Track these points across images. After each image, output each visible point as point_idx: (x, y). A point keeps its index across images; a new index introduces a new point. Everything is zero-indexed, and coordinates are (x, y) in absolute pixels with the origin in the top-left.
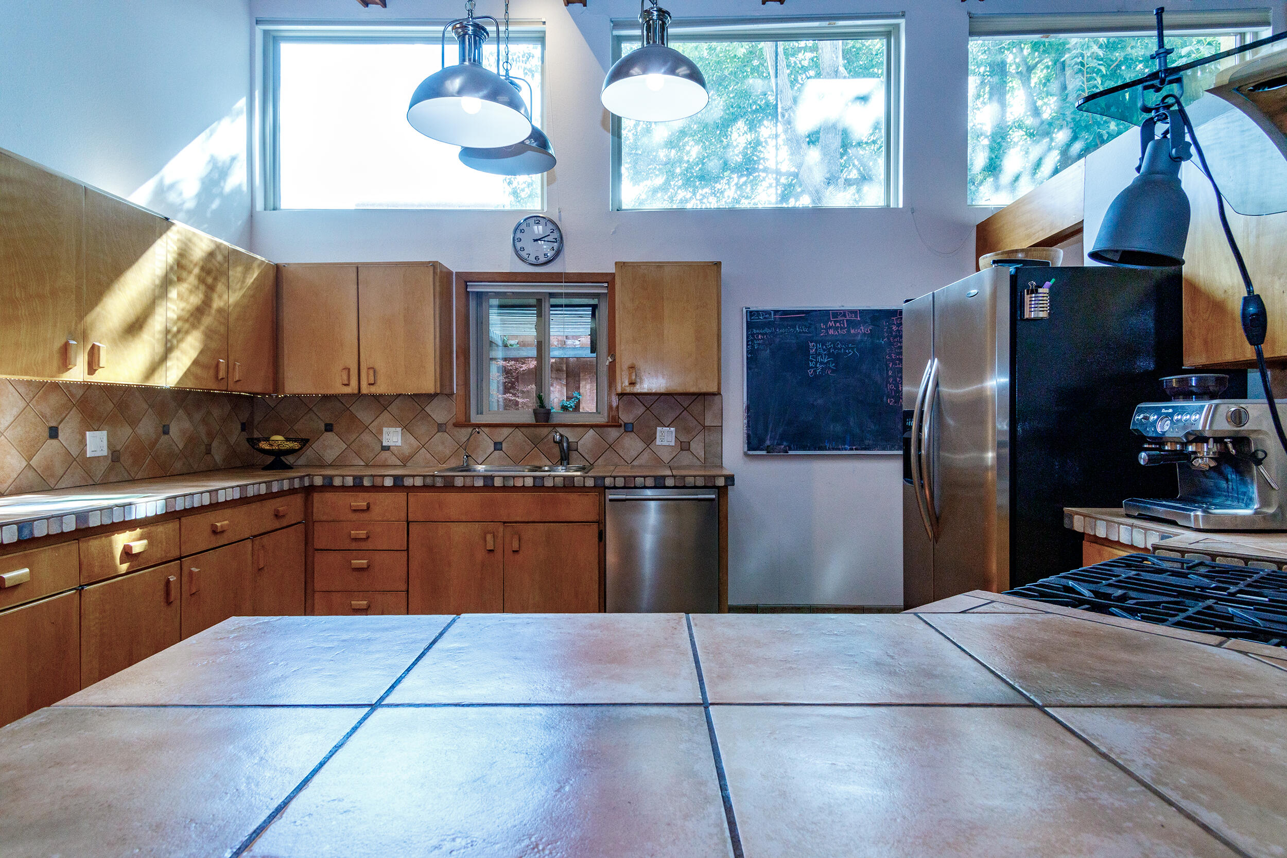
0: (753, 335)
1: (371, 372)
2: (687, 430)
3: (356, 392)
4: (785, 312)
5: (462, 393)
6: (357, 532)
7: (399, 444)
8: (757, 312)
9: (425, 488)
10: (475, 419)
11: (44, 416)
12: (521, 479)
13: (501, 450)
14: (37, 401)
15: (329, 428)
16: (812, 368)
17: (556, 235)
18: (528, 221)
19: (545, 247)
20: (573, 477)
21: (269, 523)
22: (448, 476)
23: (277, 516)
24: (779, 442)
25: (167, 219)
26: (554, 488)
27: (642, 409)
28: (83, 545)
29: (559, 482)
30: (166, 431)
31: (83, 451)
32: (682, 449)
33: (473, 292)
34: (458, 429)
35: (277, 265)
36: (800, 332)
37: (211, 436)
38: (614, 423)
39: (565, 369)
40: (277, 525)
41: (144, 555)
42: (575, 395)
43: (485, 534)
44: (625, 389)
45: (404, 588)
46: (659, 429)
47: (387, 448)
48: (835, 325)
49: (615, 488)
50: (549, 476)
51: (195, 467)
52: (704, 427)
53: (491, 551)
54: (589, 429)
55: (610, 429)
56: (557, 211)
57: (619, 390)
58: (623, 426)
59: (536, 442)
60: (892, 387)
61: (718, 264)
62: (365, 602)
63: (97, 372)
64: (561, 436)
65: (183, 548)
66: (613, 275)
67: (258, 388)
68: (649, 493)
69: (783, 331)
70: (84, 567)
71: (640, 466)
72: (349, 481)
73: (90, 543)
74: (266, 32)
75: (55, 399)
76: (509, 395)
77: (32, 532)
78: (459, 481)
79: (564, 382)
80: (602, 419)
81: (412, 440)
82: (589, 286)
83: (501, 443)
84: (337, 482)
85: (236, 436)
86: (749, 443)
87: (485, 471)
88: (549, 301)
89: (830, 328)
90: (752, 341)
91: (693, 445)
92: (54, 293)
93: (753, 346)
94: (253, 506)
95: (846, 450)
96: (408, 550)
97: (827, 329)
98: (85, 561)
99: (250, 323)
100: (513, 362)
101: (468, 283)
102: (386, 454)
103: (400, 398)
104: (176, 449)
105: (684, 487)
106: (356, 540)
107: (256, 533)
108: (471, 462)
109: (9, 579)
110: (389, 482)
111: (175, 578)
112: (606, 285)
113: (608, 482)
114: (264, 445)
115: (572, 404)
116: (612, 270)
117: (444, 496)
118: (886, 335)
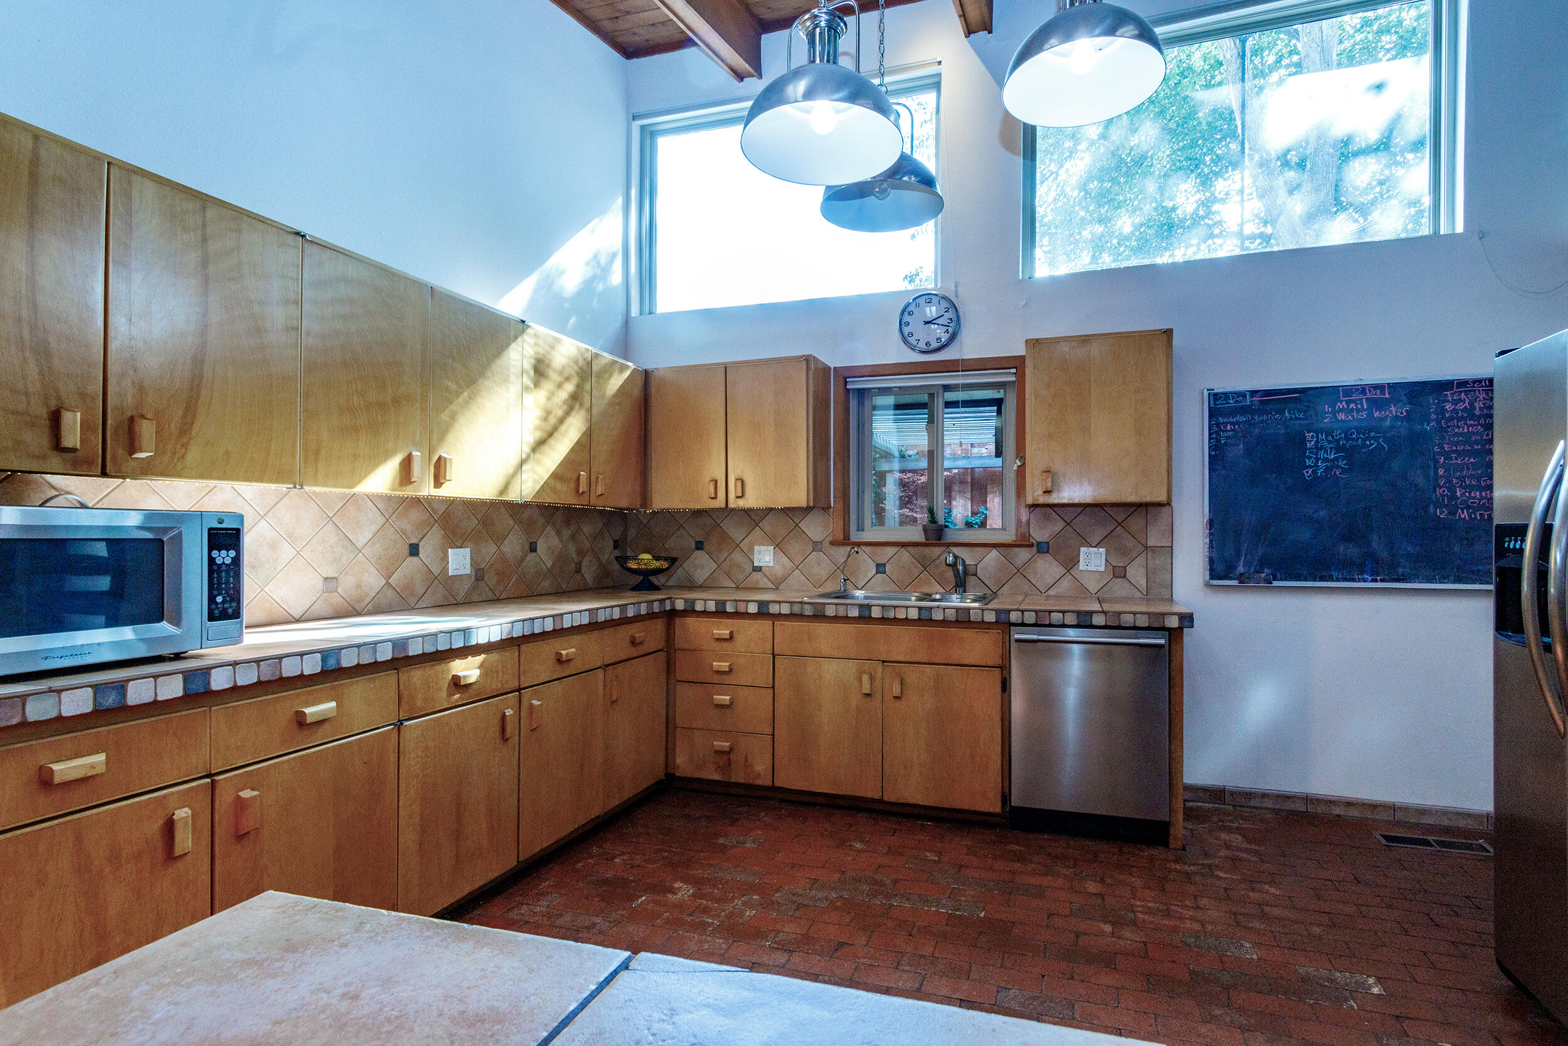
0: (1218, 425)
1: (739, 484)
2: (1123, 552)
3: (723, 506)
4: (1268, 393)
5: (840, 506)
6: (720, 664)
7: (771, 564)
8: (1225, 394)
9: (792, 616)
10: (855, 536)
11: (404, 532)
12: (904, 610)
13: (885, 573)
14: (397, 518)
15: (699, 546)
16: (1310, 467)
17: (951, 314)
18: (917, 301)
19: (939, 331)
20: (969, 609)
21: (625, 651)
22: (818, 603)
23: (634, 642)
24: (1258, 568)
25: (523, 322)
26: (944, 623)
27: (1061, 525)
28: (403, 677)
29: (951, 615)
30: (533, 548)
31: (445, 569)
32: (1114, 576)
33: (854, 390)
34: (835, 548)
35: (646, 370)
36: (1291, 419)
37: (581, 553)
38: (1024, 542)
39: (969, 481)
40: (634, 652)
41: (474, 687)
42: (981, 510)
43: (861, 674)
44: (1037, 500)
45: (769, 730)
46: (1083, 549)
47: (759, 569)
48: (1348, 406)
49: (1023, 624)
50: (938, 607)
51: (564, 586)
52: (1146, 548)
53: (868, 695)
54: (990, 549)
55: (1017, 550)
56: (954, 286)
57: (1030, 501)
58: (1035, 545)
59: (925, 564)
60: (1444, 491)
61: (1169, 333)
62: (728, 744)
63: (444, 485)
64: (956, 557)
65: (522, 678)
66: (1023, 358)
67: (623, 503)
68: (1072, 634)
69: (1265, 417)
70: (405, 699)
71: (1058, 597)
72: (711, 606)
73: (413, 673)
74: (643, 128)
75: (416, 515)
76: (905, 510)
77: (338, 661)
78: (831, 610)
79: (969, 495)
80: (1009, 537)
81: (785, 560)
82: (992, 374)
83: (884, 565)
84: (699, 607)
85: (608, 553)
86: (1212, 570)
87: (866, 598)
88: (943, 395)
89: (1341, 410)
90: (1217, 433)
91: (1131, 572)
92: (396, 401)
93: (1218, 441)
94: (607, 631)
95: (1365, 581)
96: (773, 687)
97: (1334, 413)
98: (405, 693)
99: (615, 433)
100: (910, 474)
101: (848, 380)
102: (757, 576)
103: (772, 512)
104: (545, 567)
105: (1119, 627)
106: (718, 672)
107: (609, 662)
108: (849, 586)
109: (312, 714)
110: (753, 608)
111: (511, 712)
112: (1014, 371)
113: (1014, 617)
114: (632, 565)
115: (977, 519)
116: (1020, 350)
117: (813, 626)
118: (1433, 416)
